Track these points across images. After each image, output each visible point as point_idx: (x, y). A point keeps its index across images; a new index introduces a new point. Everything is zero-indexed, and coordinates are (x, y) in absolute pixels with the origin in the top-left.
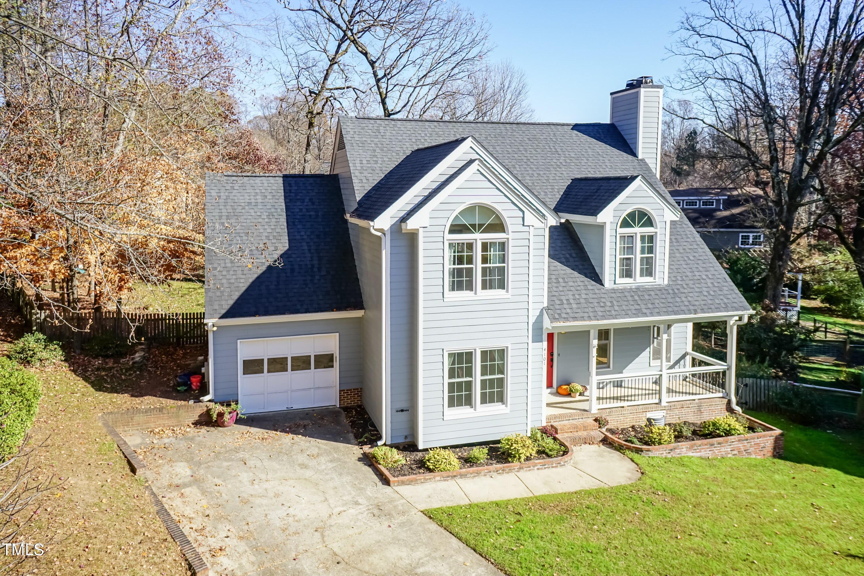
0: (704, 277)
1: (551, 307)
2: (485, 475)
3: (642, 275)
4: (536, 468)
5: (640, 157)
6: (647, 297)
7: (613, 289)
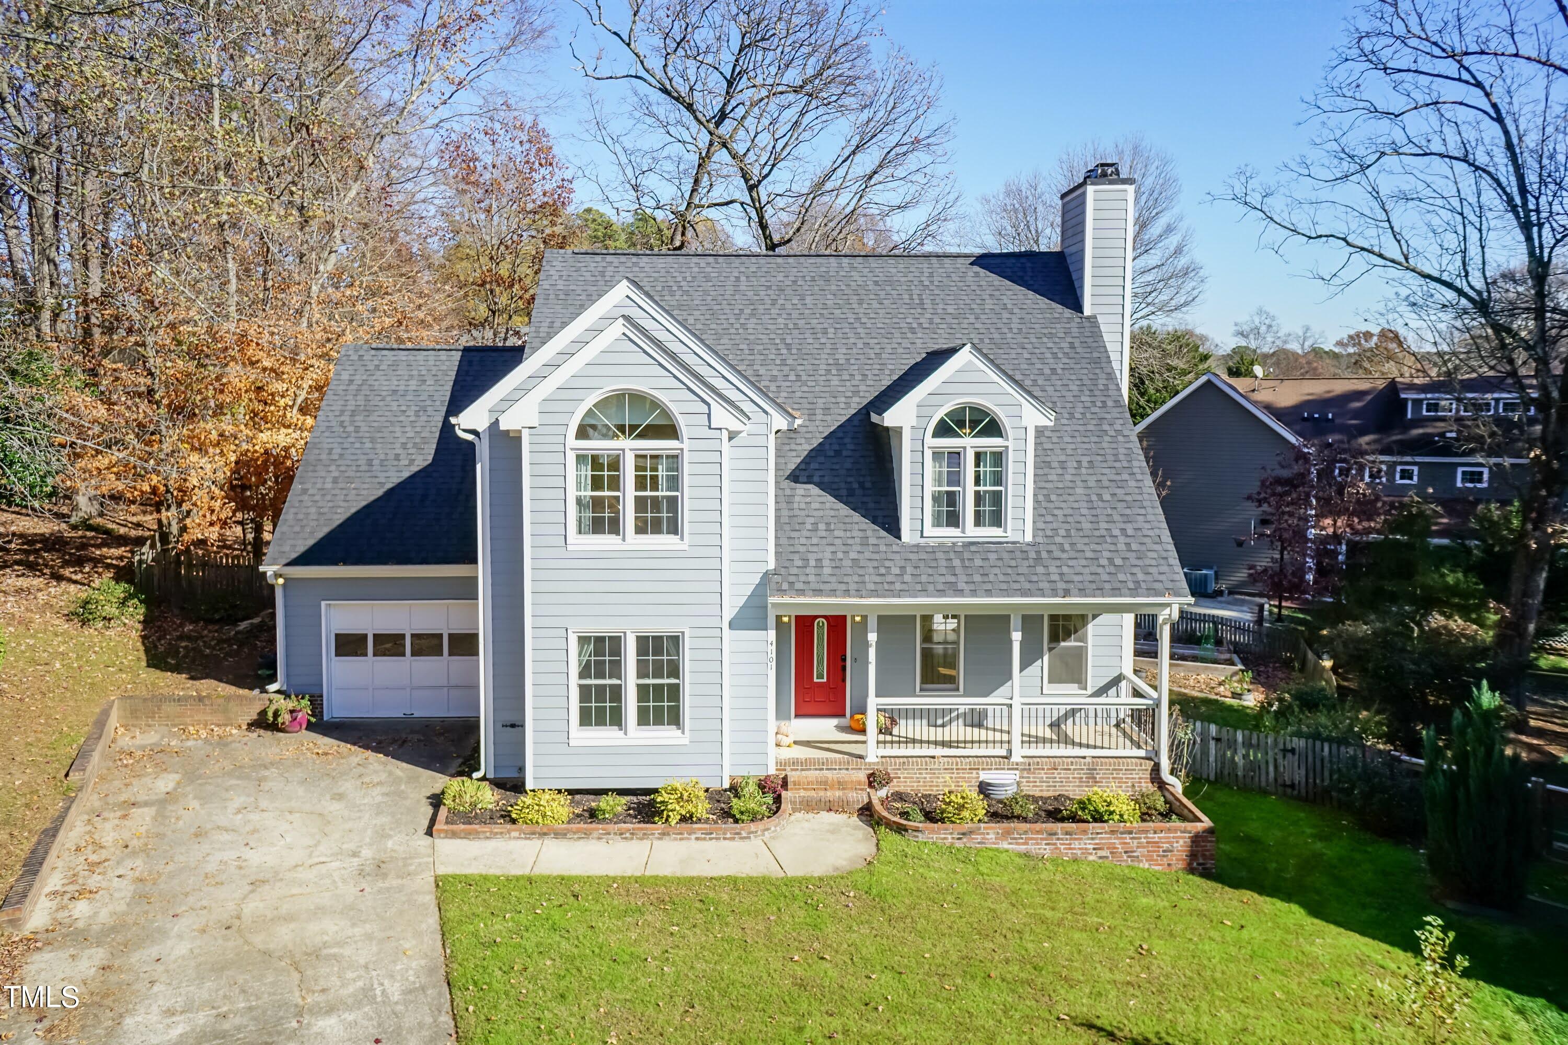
1: (783, 571)
2: (599, 838)
3: (978, 522)
4: (693, 837)
5: (1087, 311)
6: (978, 562)
7: (917, 546)
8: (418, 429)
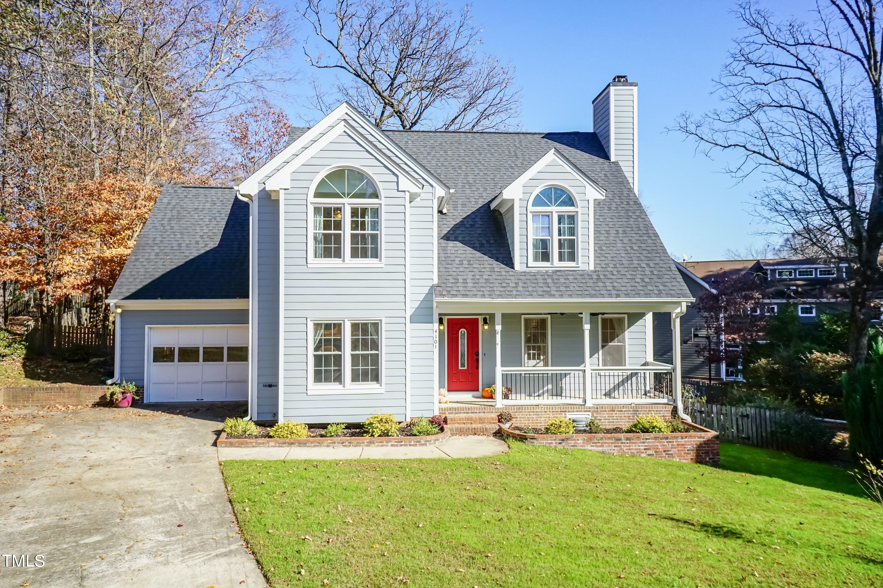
0: (644, 265)
1: (443, 285)
2: (328, 446)
3: (561, 259)
4: (390, 444)
5: (613, 159)
6: (562, 281)
7: (525, 272)
8: (211, 228)
